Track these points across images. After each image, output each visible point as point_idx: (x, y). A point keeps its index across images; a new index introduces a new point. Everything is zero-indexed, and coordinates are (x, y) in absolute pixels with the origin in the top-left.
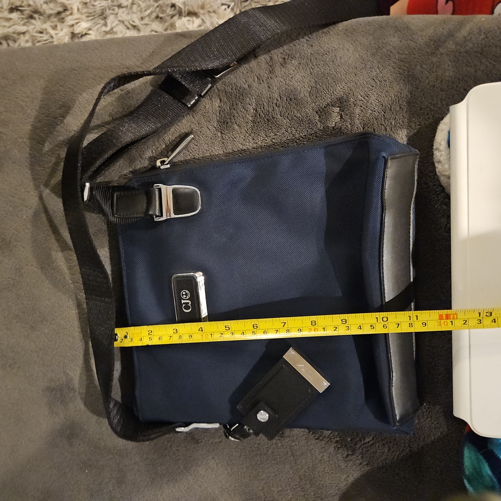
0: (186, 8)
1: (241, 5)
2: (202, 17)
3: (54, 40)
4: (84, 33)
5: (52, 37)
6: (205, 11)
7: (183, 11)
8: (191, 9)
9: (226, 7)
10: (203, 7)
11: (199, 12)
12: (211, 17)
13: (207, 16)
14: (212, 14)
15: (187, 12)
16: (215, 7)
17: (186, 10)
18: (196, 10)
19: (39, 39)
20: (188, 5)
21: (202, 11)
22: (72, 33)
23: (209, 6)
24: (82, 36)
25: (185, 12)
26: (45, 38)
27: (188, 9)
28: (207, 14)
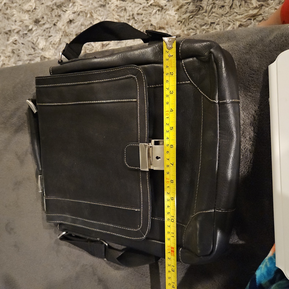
0: (158, 26)
1: (189, 20)
2: (167, 29)
3: (94, 48)
4: (108, 44)
5: (93, 47)
6: (169, 26)
7: (156, 27)
8: (161, 26)
9: (179, 23)
10: (167, 24)
11: (165, 27)
12: (171, 29)
13: (170, 29)
14: (172, 27)
15: (158, 28)
16: (174, 23)
17: (158, 27)
18: (163, 26)
19: (88, 48)
20: (159, 24)
21: (167, 26)
22: (102, 44)
23: (170, 23)
24: (107, 45)
25: (157, 27)
26: (90, 48)
27: (159, 26)
28: (170, 28)
